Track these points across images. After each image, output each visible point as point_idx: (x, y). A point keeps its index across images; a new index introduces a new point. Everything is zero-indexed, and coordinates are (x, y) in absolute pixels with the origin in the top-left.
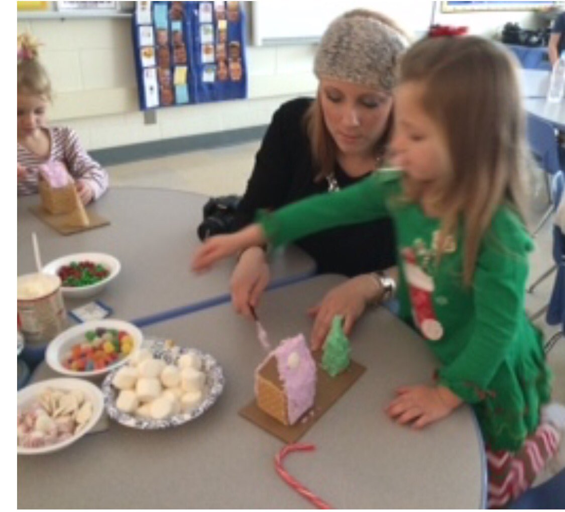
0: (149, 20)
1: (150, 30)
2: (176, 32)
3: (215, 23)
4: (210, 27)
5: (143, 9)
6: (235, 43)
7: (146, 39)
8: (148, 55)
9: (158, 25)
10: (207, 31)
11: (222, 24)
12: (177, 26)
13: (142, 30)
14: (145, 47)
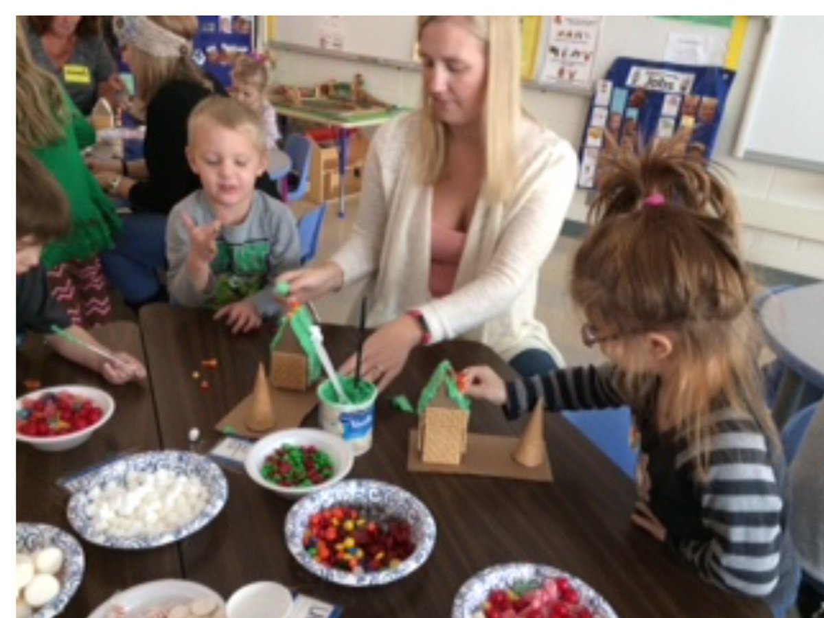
0: (606, 103)
1: (605, 113)
2: (631, 119)
3: (678, 120)
4: (672, 122)
5: (604, 91)
6: (700, 146)
7: (599, 120)
8: (595, 136)
9: (614, 109)
10: (666, 125)
11: (688, 122)
12: (633, 113)
13: (596, 111)
14: (594, 127)
